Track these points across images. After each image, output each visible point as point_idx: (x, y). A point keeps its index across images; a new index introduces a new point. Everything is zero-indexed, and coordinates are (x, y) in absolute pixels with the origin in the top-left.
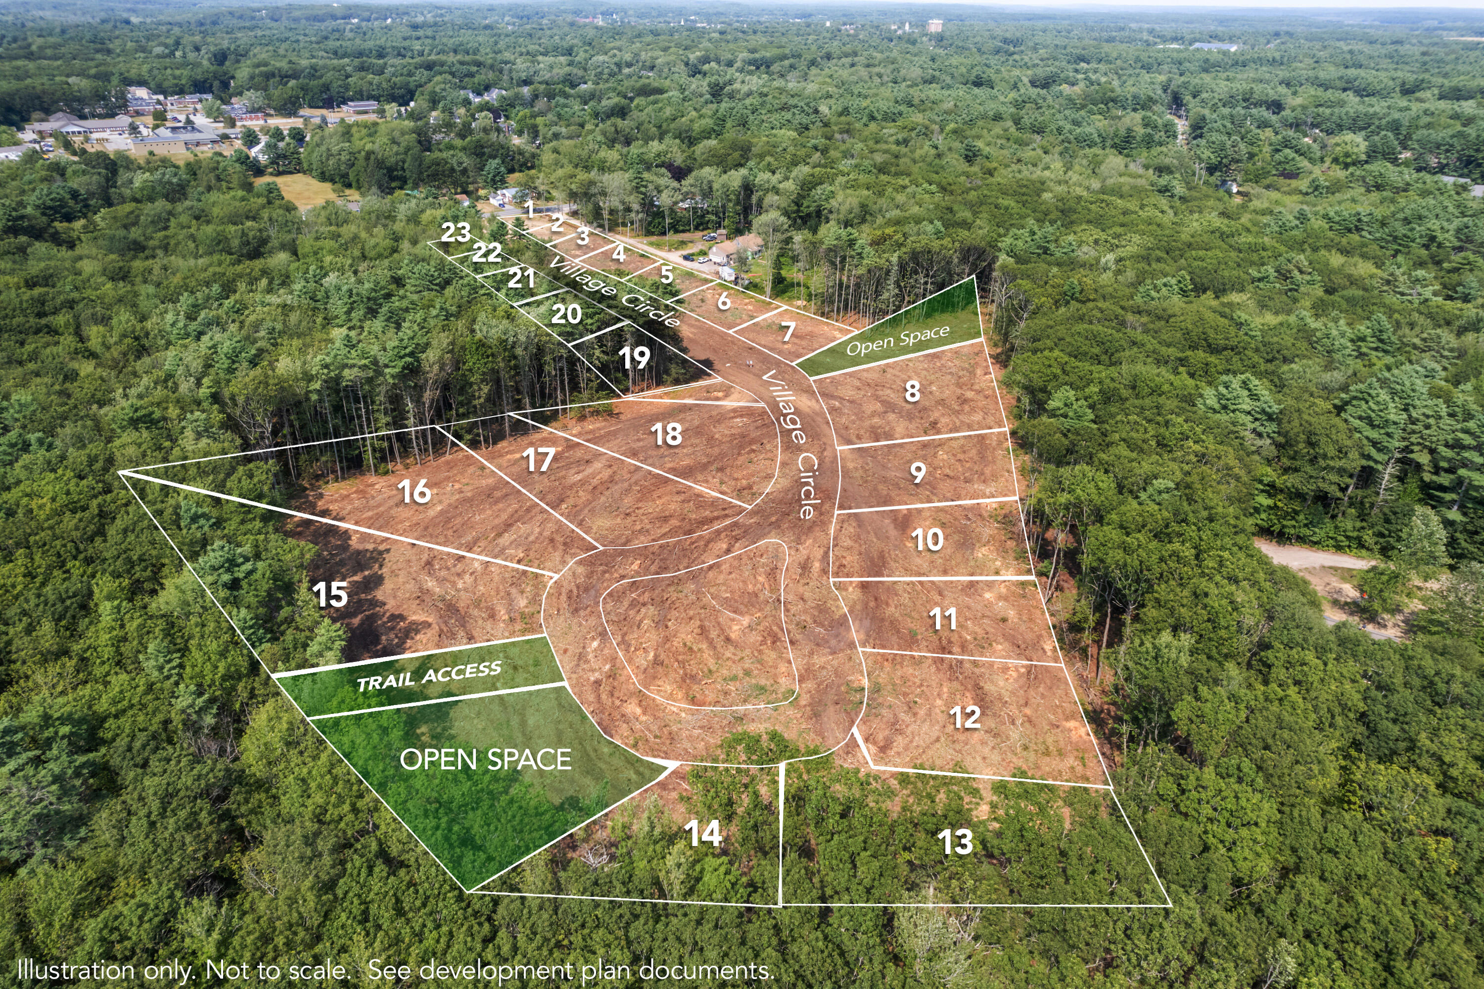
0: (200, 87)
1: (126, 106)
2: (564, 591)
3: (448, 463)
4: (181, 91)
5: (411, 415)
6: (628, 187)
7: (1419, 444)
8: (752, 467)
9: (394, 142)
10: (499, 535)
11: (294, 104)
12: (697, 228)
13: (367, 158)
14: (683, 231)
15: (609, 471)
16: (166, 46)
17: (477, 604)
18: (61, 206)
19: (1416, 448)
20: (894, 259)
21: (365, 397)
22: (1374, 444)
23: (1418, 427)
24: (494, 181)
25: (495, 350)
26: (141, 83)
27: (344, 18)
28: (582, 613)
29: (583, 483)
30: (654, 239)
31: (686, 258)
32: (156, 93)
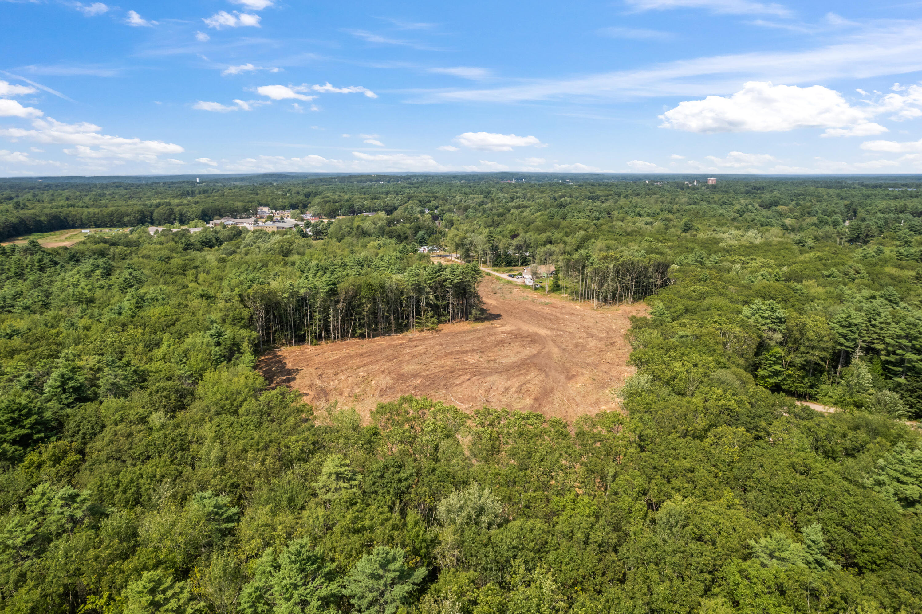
0: (293, 207)
1: (256, 214)
2: (379, 388)
3: (347, 343)
4: (283, 208)
5: (331, 316)
6: (485, 240)
7: (877, 339)
8: (500, 352)
9: (374, 223)
10: (359, 368)
11: (334, 213)
12: (522, 264)
13: (357, 229)
14: (514, 266)
15: (425, 350)
16: (284, 191)
17: (335, 390)
18: (209, 242)
19: (876, 341)
20: (611, 266)
21: (310, 305)
22: (845, 337)
23: (876, 330)
24: (421, 242)
25: (376, 288)
26: (266, 205)
27: (376, 181)
28: (384, 397)
29: (409, 353)
30: (496, 268)
31: (510, 276)
32: (272, 209)
